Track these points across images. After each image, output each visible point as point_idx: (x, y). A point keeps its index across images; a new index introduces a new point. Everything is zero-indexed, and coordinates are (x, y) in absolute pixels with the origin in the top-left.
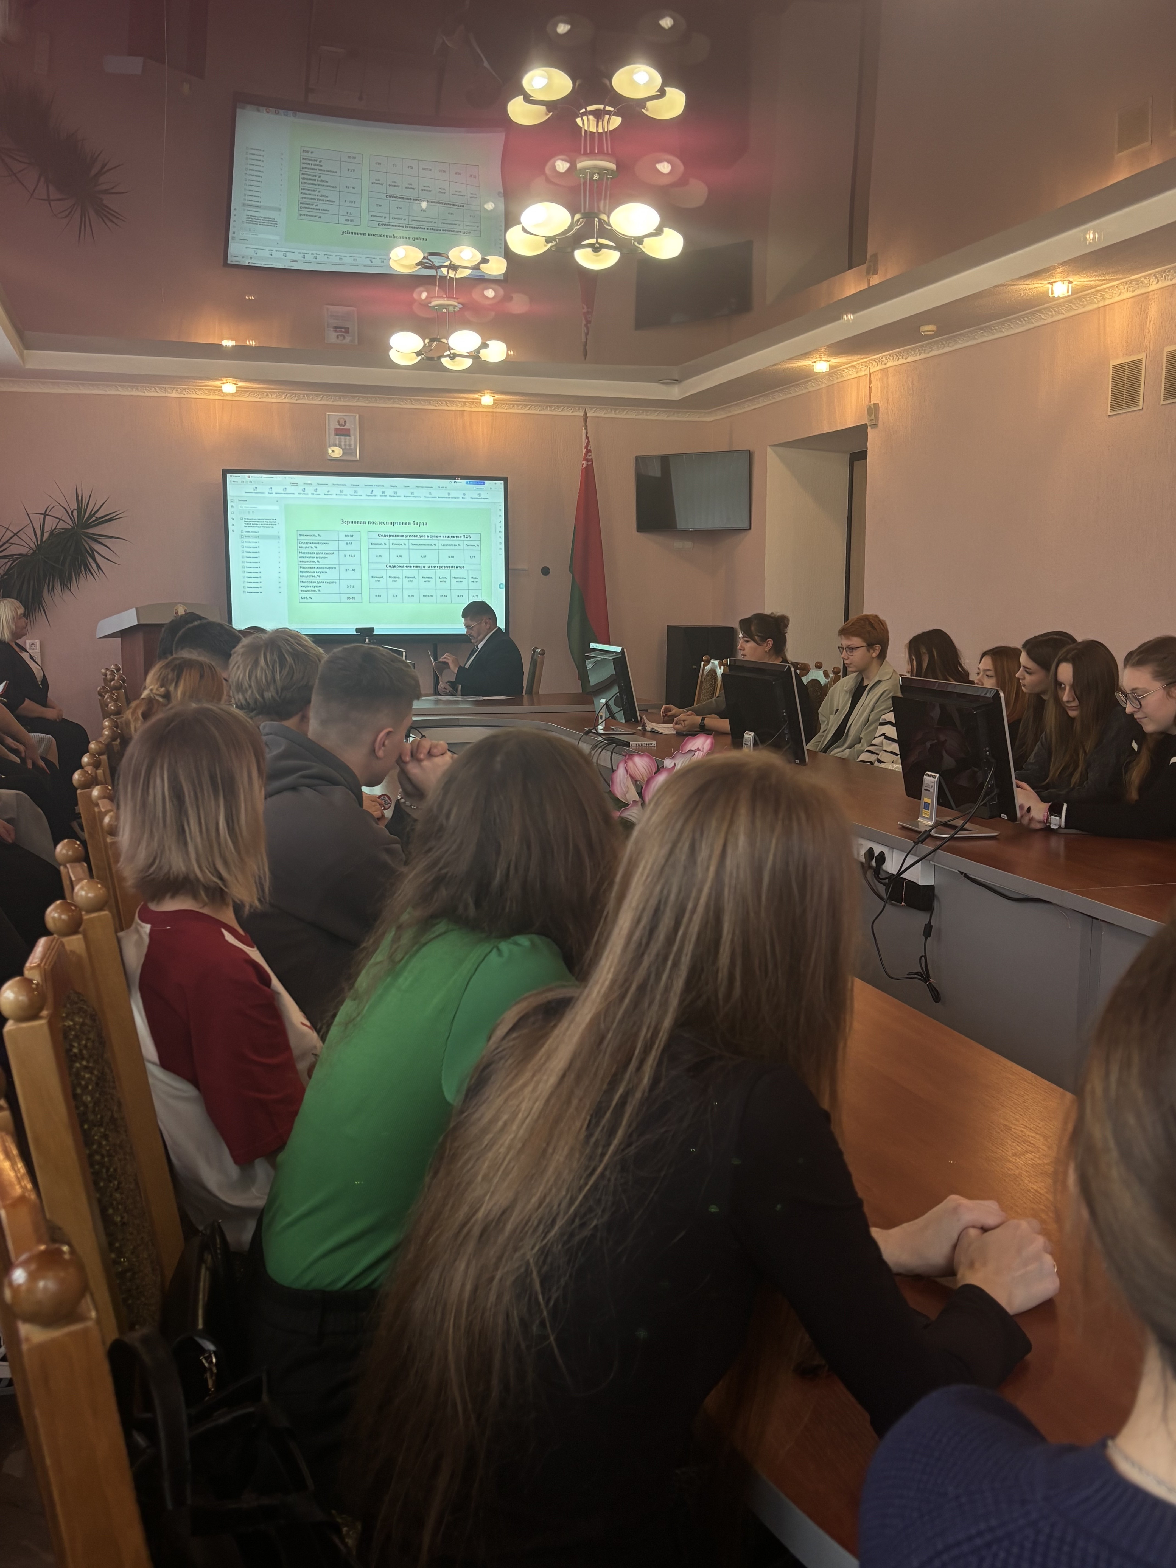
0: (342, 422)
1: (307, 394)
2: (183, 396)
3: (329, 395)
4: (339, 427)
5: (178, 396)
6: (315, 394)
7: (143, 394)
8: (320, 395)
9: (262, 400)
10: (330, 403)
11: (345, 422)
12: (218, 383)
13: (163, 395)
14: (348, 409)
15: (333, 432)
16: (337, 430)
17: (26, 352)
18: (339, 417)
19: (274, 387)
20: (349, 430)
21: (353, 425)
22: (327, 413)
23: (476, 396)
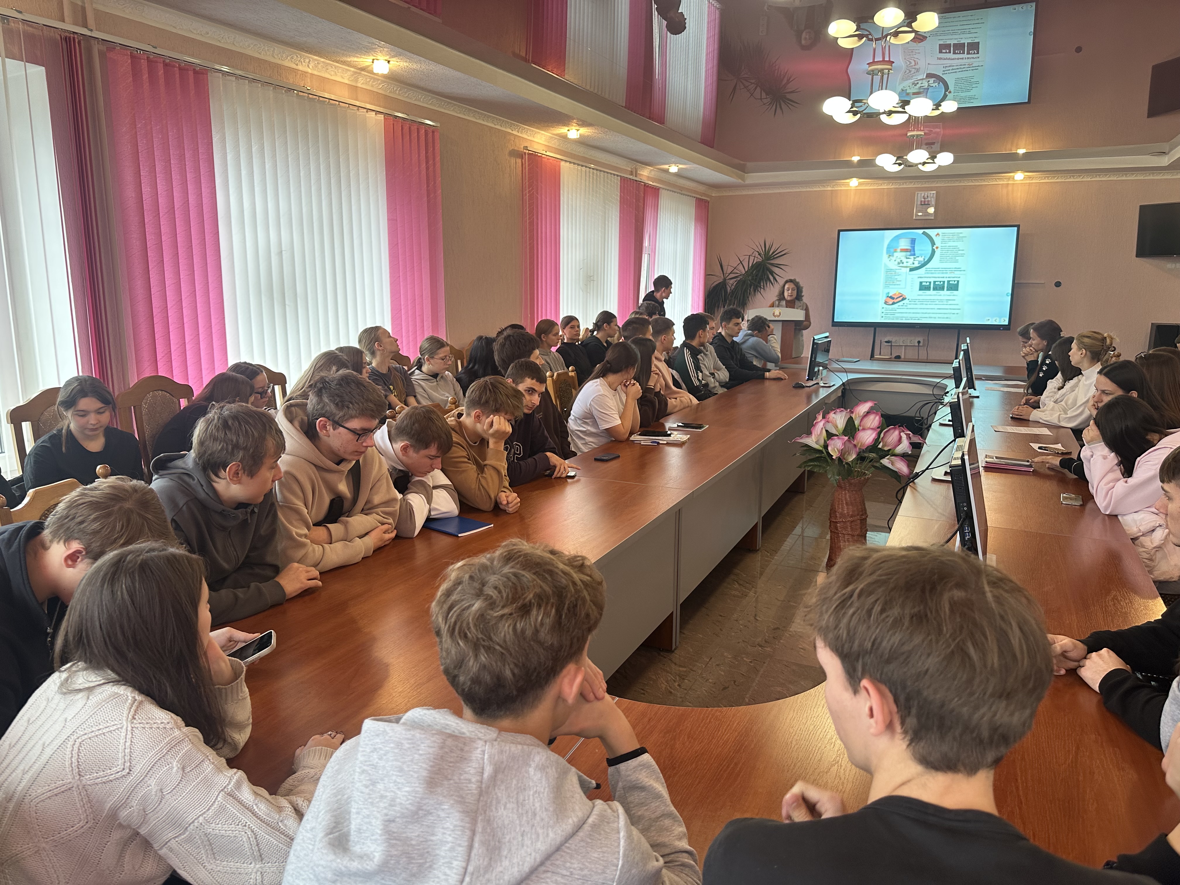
1: (905, 182)
3: (919, 182)
4: (924, 200)
6: (910, 182)
8: (913, 182)
10: (918, 186)
11: (928, 196)
12: (847, 181)
14: (930, 189)
15: (919, 203)
17: (746, 175)
18: (924, 194)
19: (881, 180)
20: (929, 201)
21: (932, 198)
22: (916, 192)
23: (1011, 175)
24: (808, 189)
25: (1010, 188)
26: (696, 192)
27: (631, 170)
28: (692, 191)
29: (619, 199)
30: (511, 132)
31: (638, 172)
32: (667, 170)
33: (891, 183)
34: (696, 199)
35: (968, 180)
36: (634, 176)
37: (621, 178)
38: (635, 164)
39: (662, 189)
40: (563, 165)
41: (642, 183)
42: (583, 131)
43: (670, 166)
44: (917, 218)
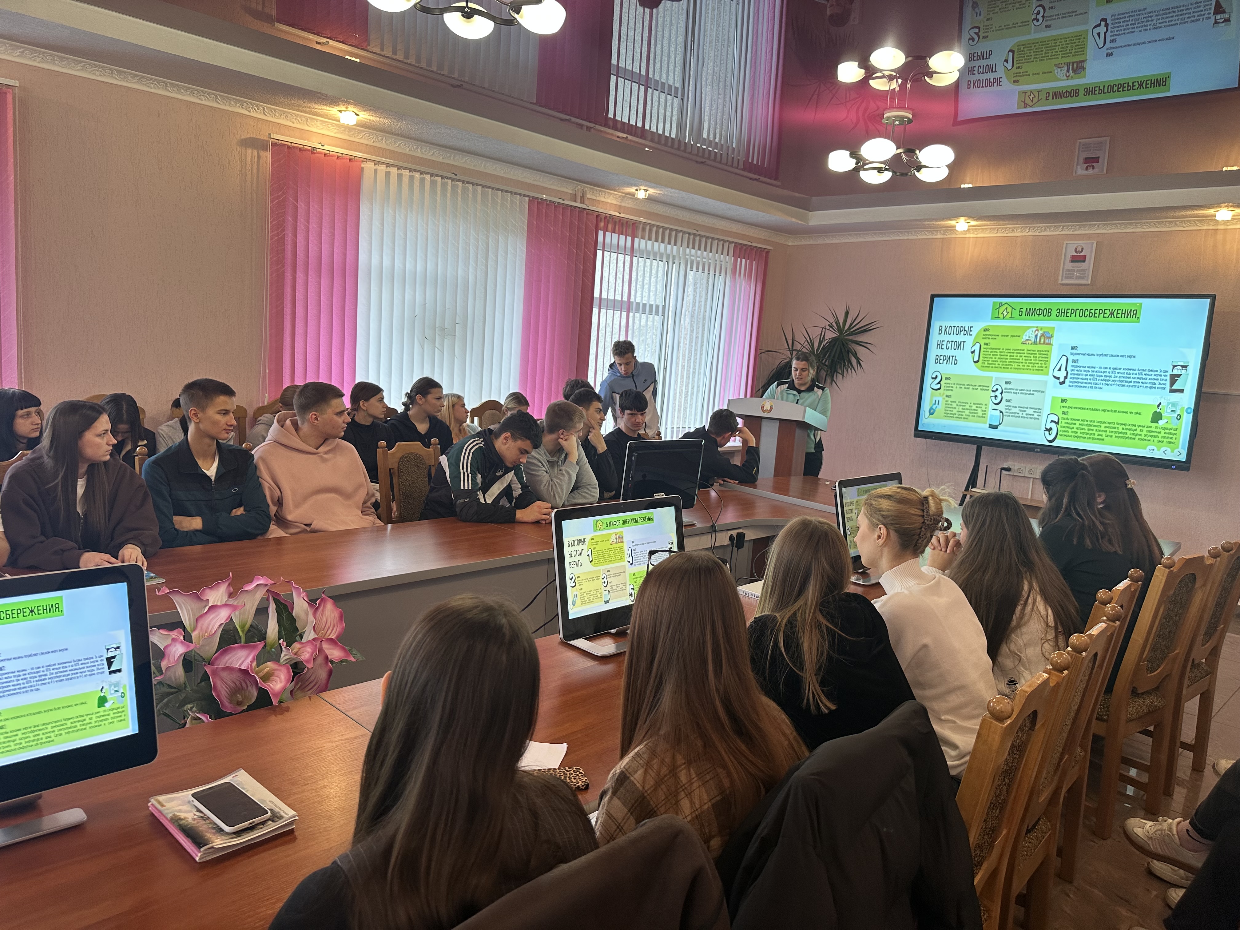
0: (1079, 249)
1: (1048, 227)
2: (945, 236)
3: (1069, 226)
4: (1076, 254)
5: (942, 236)
6: (1055, 226)
7: (916, 237)
8: (1060, 226)
9: (1009, 235)
10: (1071, 233)
11: (1083, 249)
12: (952, 223)
13: (931, 237)
14: (1089, 236)
15: (1068, 259)
16: (1073, 257)
17: (811, 213)
18: (1075, 246)
19: (1007, 222)
20: (1085, 256)
21: (1090, 253)
22: (1065, 243)
23: (1211, 211)
24: (912, 237)
25: (1220, 237)
26: (743, 237)
27: (574, 192)
28: (736, 235)
29: (526, 228)
30: (247, 113)
31: (589, 196)
32: (634, 195)
33: (1027, 227)
34: (737, 245)
35: (1147, 223)
36: (575, 201)
37: (532, 200)
38: (579, 185)
39: (645, 224)
40: (369, 167)
41: (589, 212)
42: (365, 116)
43: (637, 190)
44: (1064, 282)
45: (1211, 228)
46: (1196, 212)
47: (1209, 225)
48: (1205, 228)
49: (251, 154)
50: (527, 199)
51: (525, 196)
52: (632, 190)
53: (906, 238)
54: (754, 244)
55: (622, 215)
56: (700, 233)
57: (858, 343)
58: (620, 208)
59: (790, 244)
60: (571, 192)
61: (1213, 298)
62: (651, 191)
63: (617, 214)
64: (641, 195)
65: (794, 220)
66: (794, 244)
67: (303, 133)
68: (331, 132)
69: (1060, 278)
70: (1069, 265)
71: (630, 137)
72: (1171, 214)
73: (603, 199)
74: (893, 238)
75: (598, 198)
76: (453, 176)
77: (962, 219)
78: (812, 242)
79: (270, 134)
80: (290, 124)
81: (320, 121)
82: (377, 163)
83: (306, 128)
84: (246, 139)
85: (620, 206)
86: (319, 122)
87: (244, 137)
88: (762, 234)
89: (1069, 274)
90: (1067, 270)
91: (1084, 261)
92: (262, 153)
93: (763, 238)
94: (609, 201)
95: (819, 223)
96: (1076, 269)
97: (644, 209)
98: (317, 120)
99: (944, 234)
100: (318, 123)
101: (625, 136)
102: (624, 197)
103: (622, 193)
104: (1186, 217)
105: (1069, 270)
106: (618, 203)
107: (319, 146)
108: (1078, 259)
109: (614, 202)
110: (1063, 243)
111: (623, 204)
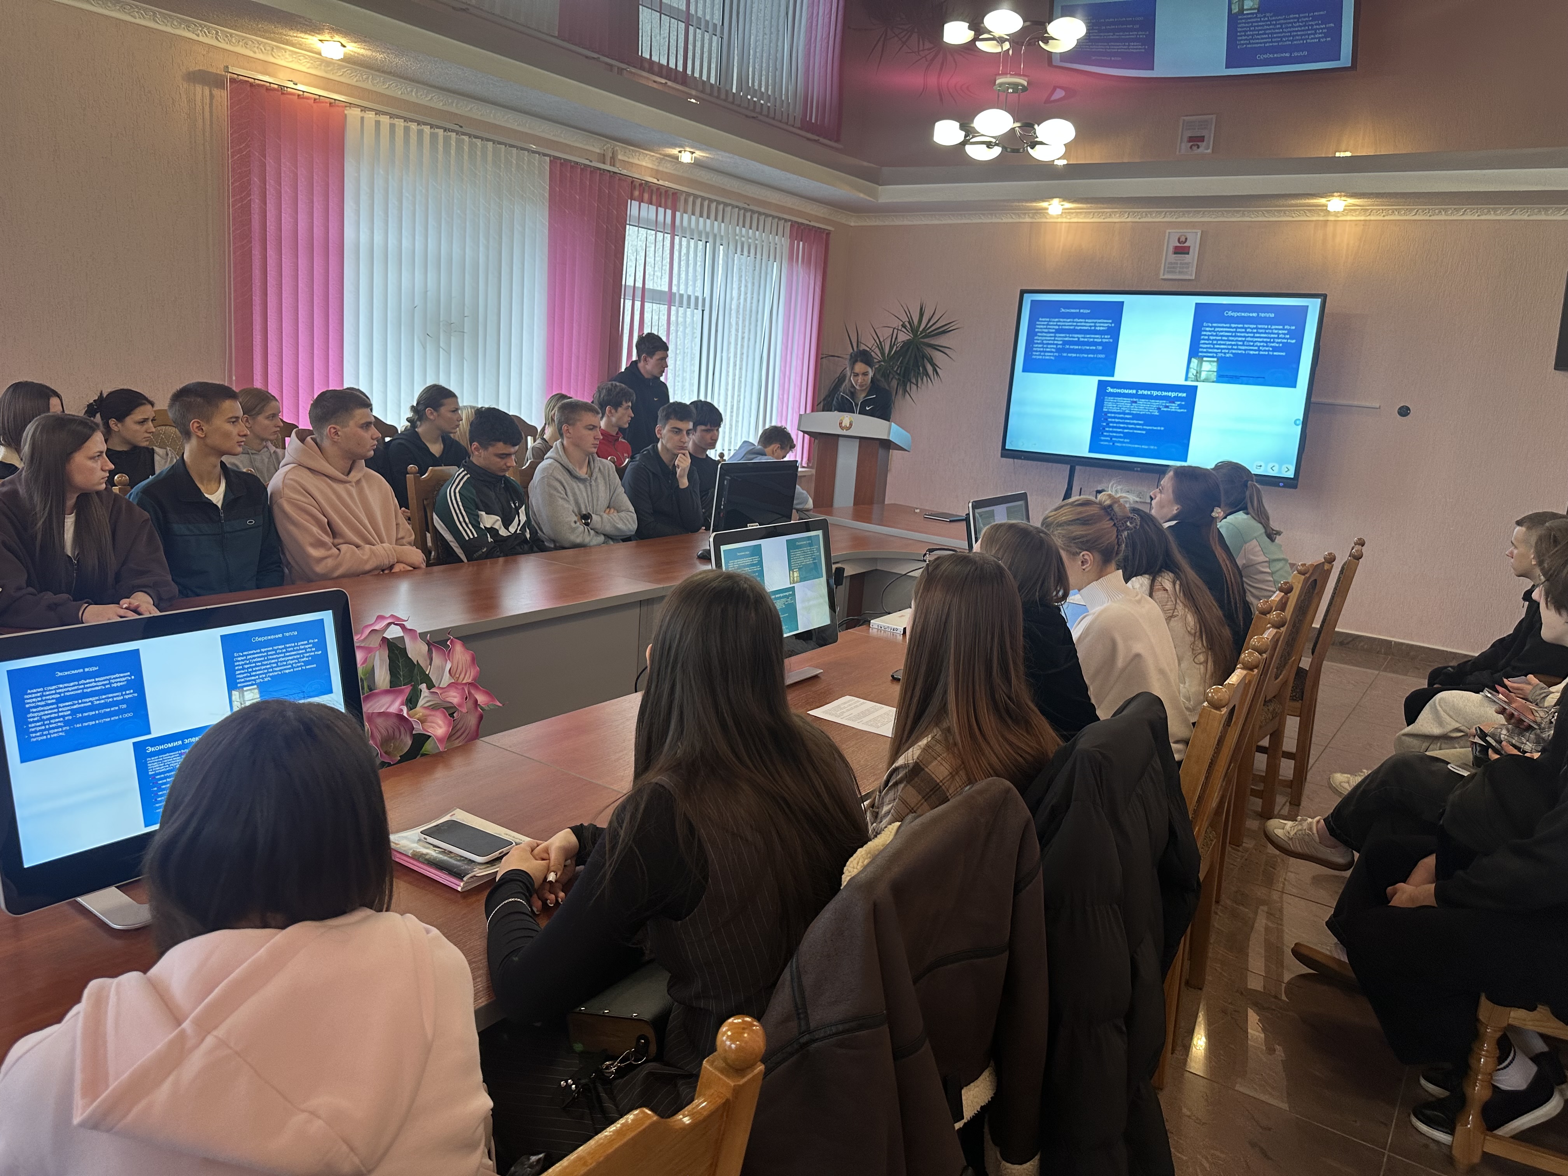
0: (1183, 239)
1: (1149, 212)
2: (1034, 220)
3: (1172, 212)
4: (1179, 245)
5: (1030, 220)
6: (1157, 212)
7: (999, 221)
8: (1163, 212)
9: (1106, 220)
10: (1174, 220)
11: (1186, 239)
12: (1044, 204)
13: (1018, 220)
14: (1193, 225)
15: (1171, 250)
16: (1176, 248)
17: (880, 187)
18: (1180, 234)
19: (1105, 206)
20: (1189, 247)
21: (1193, 242)
22: (1168, 231)
23: (1323, 201)
24: (995, 220)
25: (1330, 228)
26: (800, 213)
27: (602, 152)
28: (790, 211)
29: (547, 195)
30: (194, 37)
31: (620, 157)
32: (677, 158)
33: (1126, 212)
34: (794, 224)
35: (1255, 211)
36: (604, 163)
37: (554, 160)
38: (608, 142)
39: (688, 194)
40: (353, 114)
41: (622, 177)
42: (354, 48)
43: (680, 152)
44: (1166, 277)
45: (1321, 219)
46: (1307, 201)
47: (1319, 215)
48: (1314, 218)
49: (201, 92)
50: (547, 159)
51: (545, 155)
52: (675, 151)
53: (989, 221)
54: (812, 224)
55: (661, 182)
56: (751, 207)
57: (934, 347)
58: (657, 174)
59: (852, 224)
60: (598, 151)
61: (1324, 297)
62: (698, 154)
63: (655, 181)
64: (686, 157)
65: (862, 195)
66: (857, 224)
67: (266, 67)
68: (304, 66)
69: (1162, 271)
70: (1172, 258)
71: (669, 83)
72: (1281, 202)
73: (636, 161)
74: (974, 221)
75: (631, 160)
76: (457, 128)
77: (1056, 201)
78: (878, 223)
79: (227, 67)
80: (251, 54)
81: (290, 51)
82: (364, 109)
83: (272, 60)
84: (194, 73)
85: (657, 171)
86: (288, 53)
87: (191, 69)
88: (821, 211)
89: (1171, 268)
90: (1169, 264)
91: (1188, 253)
92: (216, 92)
93: (822, 216)
94: (644, 164)
95: (890, 201)
96: (1179, 262)
97: (685, 175)
98: (285, 50)
99: (1032, 218)
100: (287, 55)
101: (663, 81)
102: (661, 159)
103: (660, 154)
104: (1296, 205)
105: (1171, 263)
106: (655, 167)
107: (291, 85)
108: (1181, 250)
109: (650, 166)
110: (1165, 232)
111: (661, 169)
